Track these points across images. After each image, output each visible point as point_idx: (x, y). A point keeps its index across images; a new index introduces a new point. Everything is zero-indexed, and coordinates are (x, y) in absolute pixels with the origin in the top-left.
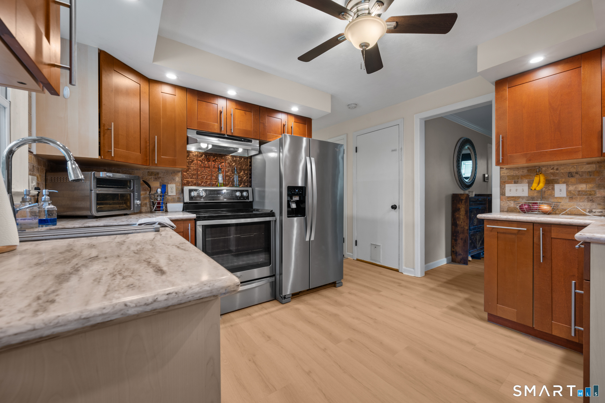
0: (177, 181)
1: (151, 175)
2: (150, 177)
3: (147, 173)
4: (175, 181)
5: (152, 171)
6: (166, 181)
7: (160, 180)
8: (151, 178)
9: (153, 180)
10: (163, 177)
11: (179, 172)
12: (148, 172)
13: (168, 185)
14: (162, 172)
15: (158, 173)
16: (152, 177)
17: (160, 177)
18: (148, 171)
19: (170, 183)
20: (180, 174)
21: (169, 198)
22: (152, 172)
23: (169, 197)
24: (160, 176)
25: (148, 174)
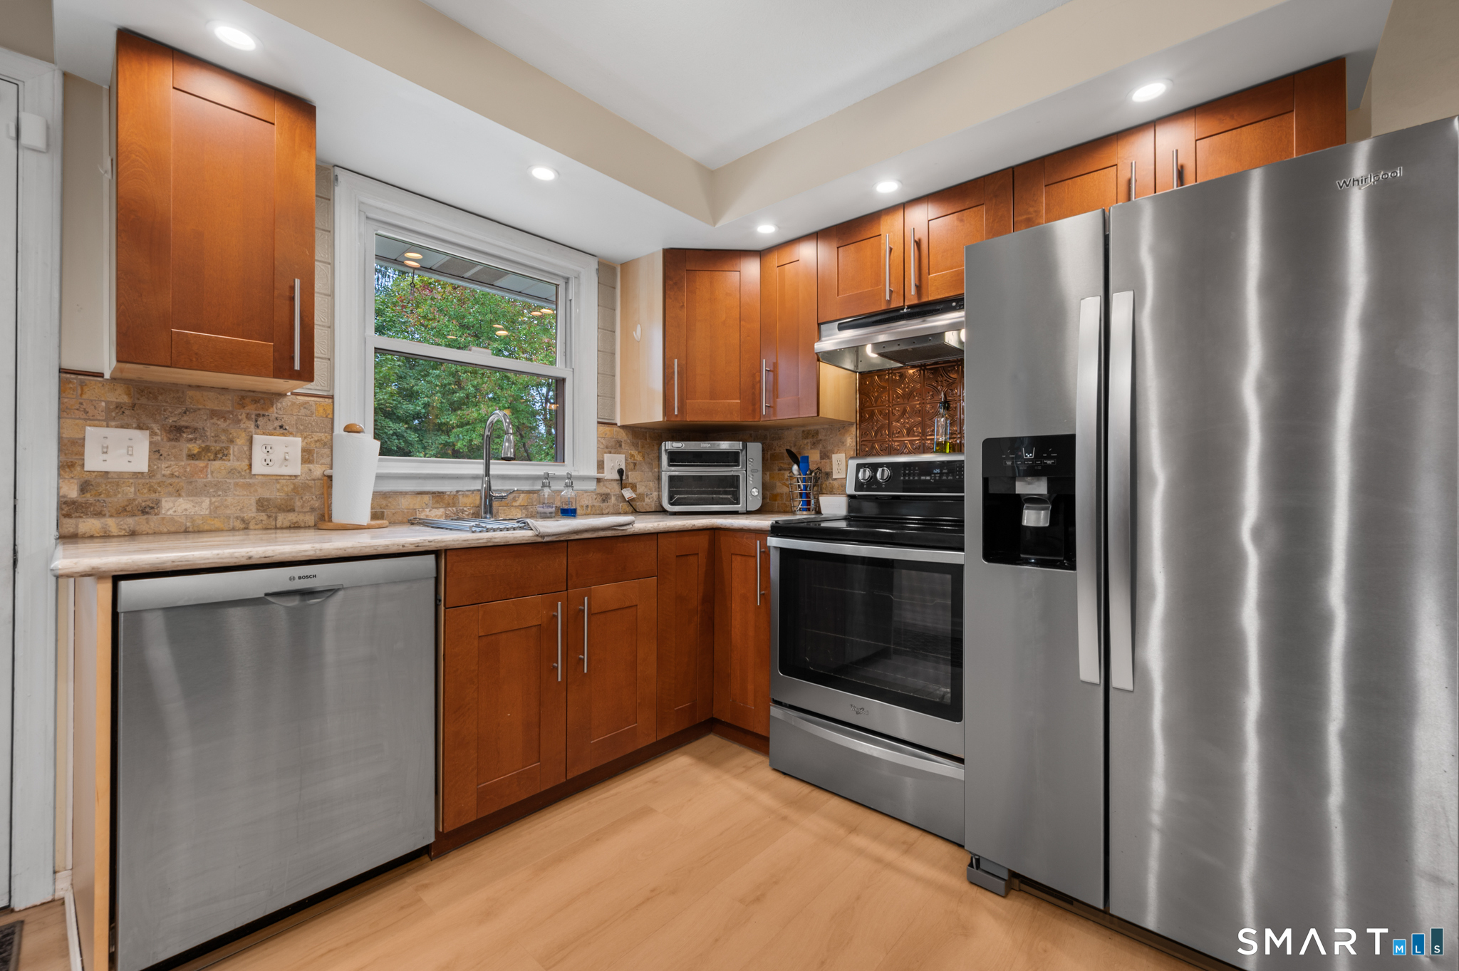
0: (848, 445)
1: (806, 438)
2: (806, 441)
3: (801, 435)
4: (846, 445)
5: (809, 428)
6: (829, 448)
7: (821, 445)
8: (807, 443)
9: (809, 448)
10: (825, 440)
11: (851, 424)
12: (803, 431)
13: (833, 455)
14: (823, 429)
15: (817, 433)
16: (809, 441)
17: (821, 440)
18: (803, 429)
19: (836, 451)
20: (854, 429)
21: (836, 484)
22: (809, 430)
23: (835, 482)
24: (820, 437)
25: (803, 436)
